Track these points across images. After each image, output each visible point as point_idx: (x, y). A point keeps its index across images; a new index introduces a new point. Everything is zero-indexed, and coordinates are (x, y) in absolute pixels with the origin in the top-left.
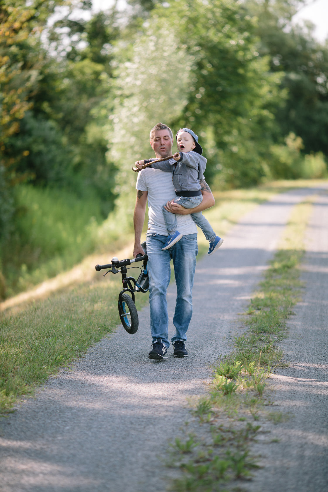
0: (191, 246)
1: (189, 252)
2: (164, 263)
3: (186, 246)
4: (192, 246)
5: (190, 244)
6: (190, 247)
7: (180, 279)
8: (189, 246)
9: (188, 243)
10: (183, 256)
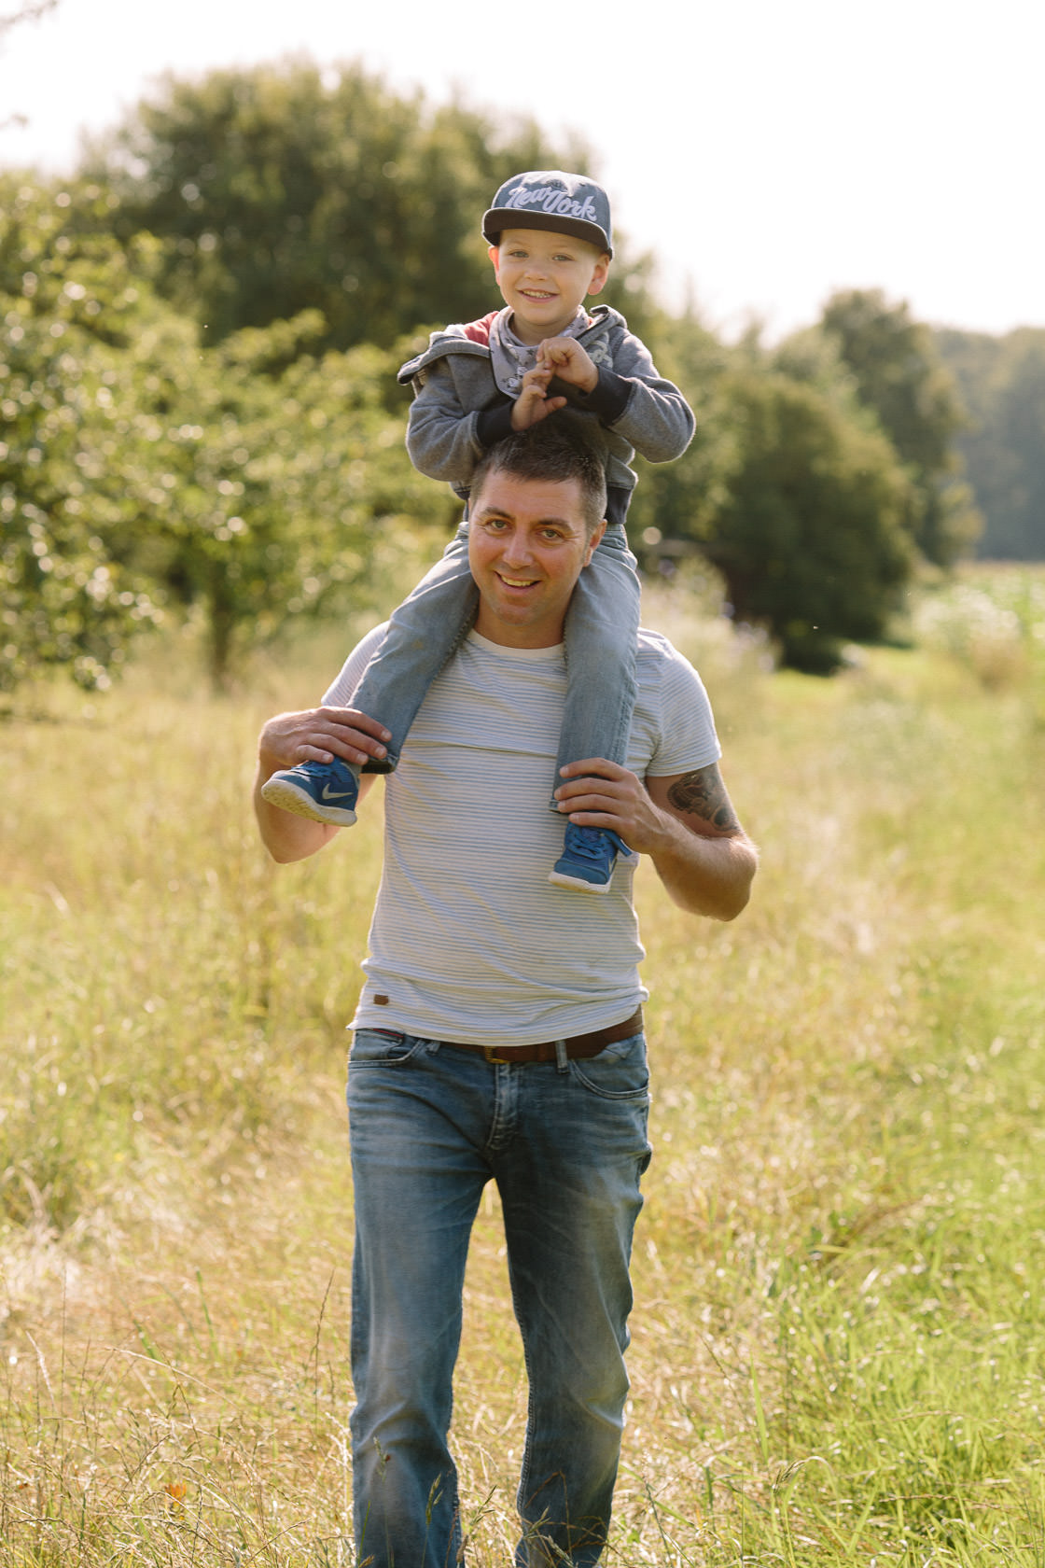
0: (615, 1132)
1: (605, 1165)
2: (450, 1225)
3: (591, 1134)
4: (621, 1132)
5: (610, 1118)
6: (611, 1137)
7: (552, 1312)
8: (609, 1132)
9: (602, 1116)
10: (574, 1193)
